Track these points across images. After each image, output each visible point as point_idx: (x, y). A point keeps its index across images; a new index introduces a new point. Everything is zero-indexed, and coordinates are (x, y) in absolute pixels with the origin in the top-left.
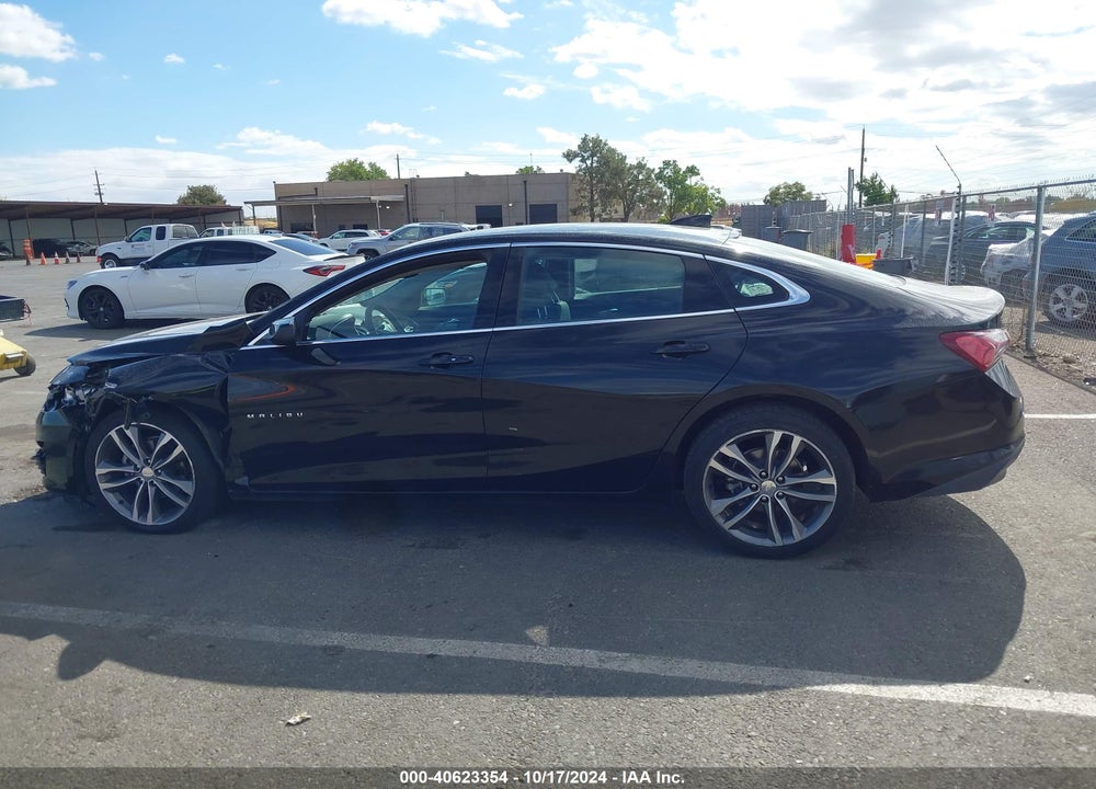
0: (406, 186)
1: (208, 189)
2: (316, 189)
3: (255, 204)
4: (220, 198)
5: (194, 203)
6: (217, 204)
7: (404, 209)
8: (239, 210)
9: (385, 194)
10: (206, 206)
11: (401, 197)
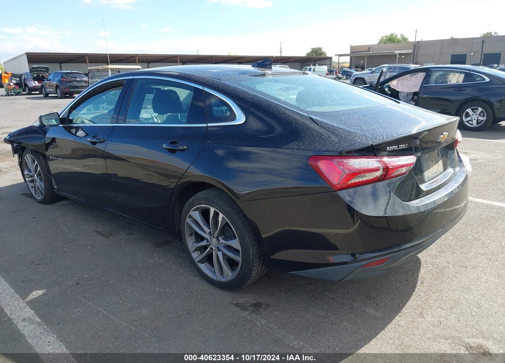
0: (415, 45)
1: (320, 49)
2: (369, 48)
3: (340, 55)
4: (324, 53)
5: (313, 55)
6: (323, 56)
7: (412, 57)
8: (331, 58)
9: (402, 50)
10: (318, 57)
11: (411, 51)
